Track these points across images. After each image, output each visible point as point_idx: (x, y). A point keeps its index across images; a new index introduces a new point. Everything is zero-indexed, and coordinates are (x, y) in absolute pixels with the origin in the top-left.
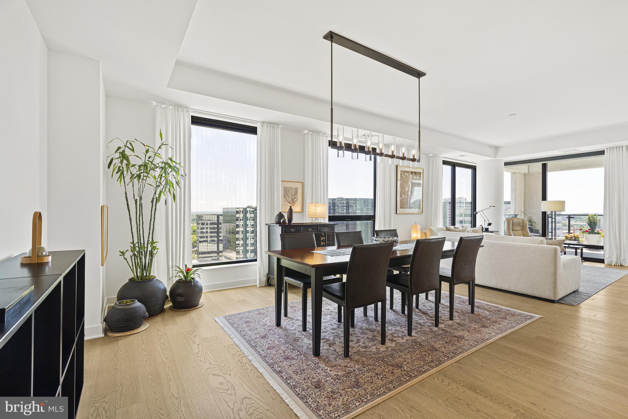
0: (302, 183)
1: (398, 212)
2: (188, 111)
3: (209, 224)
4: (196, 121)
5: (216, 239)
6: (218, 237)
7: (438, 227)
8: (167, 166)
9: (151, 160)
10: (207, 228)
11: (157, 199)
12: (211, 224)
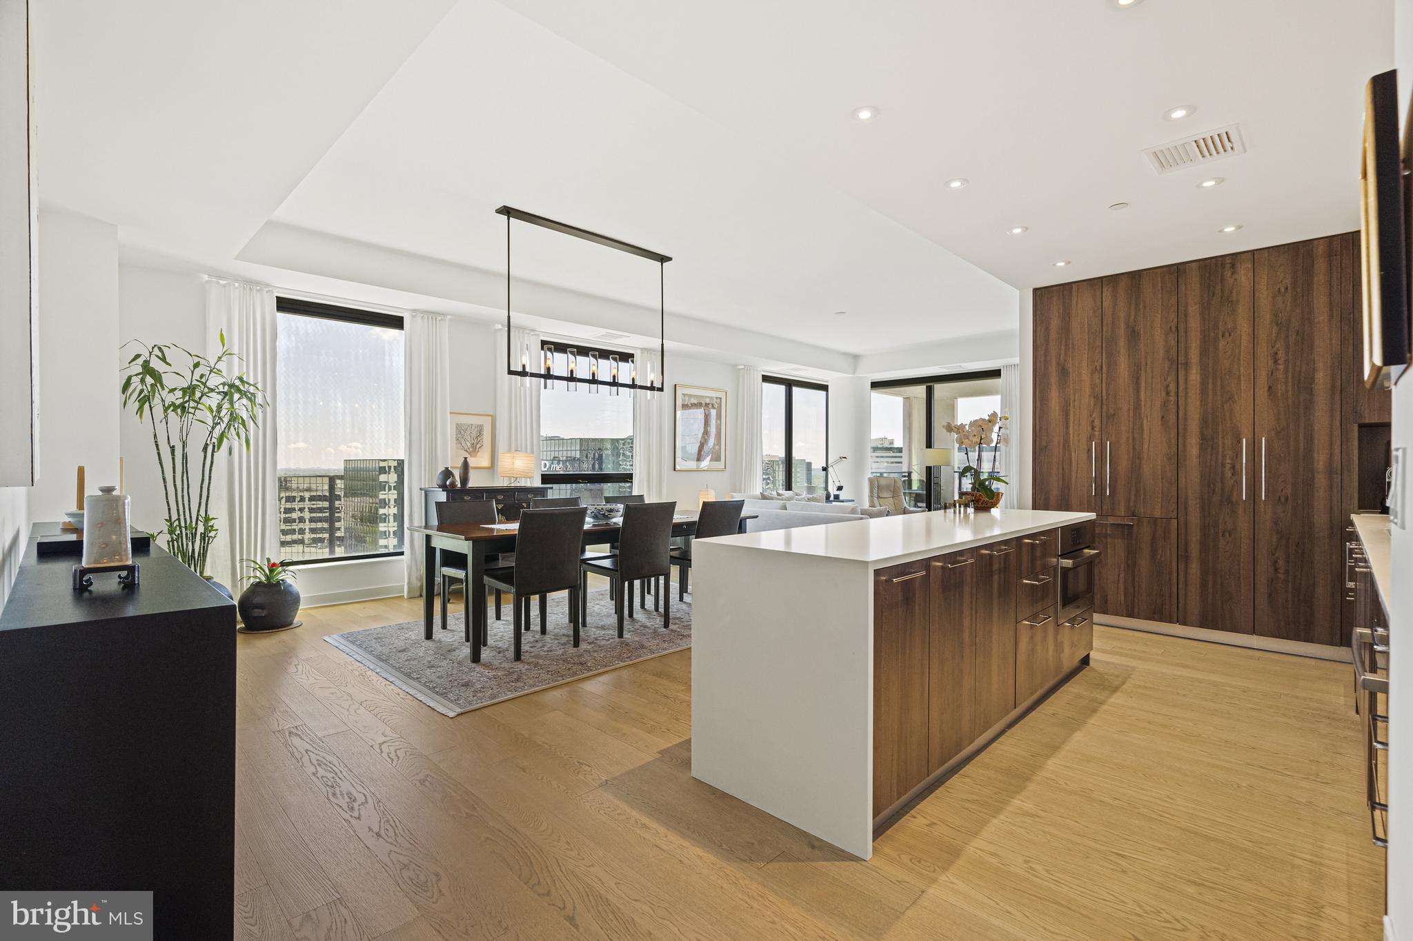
0: (492, 416)
1: (678, 467)
2: (271, 292)
3: (307, 499)
4: (285, 305)
5: (327, 535)
6: (332, 530)
7: (754, 493)
8: (231, 390)
9: (203, 380)
10: (301, 510)
11: (214, 446)
12: (312, 499)
